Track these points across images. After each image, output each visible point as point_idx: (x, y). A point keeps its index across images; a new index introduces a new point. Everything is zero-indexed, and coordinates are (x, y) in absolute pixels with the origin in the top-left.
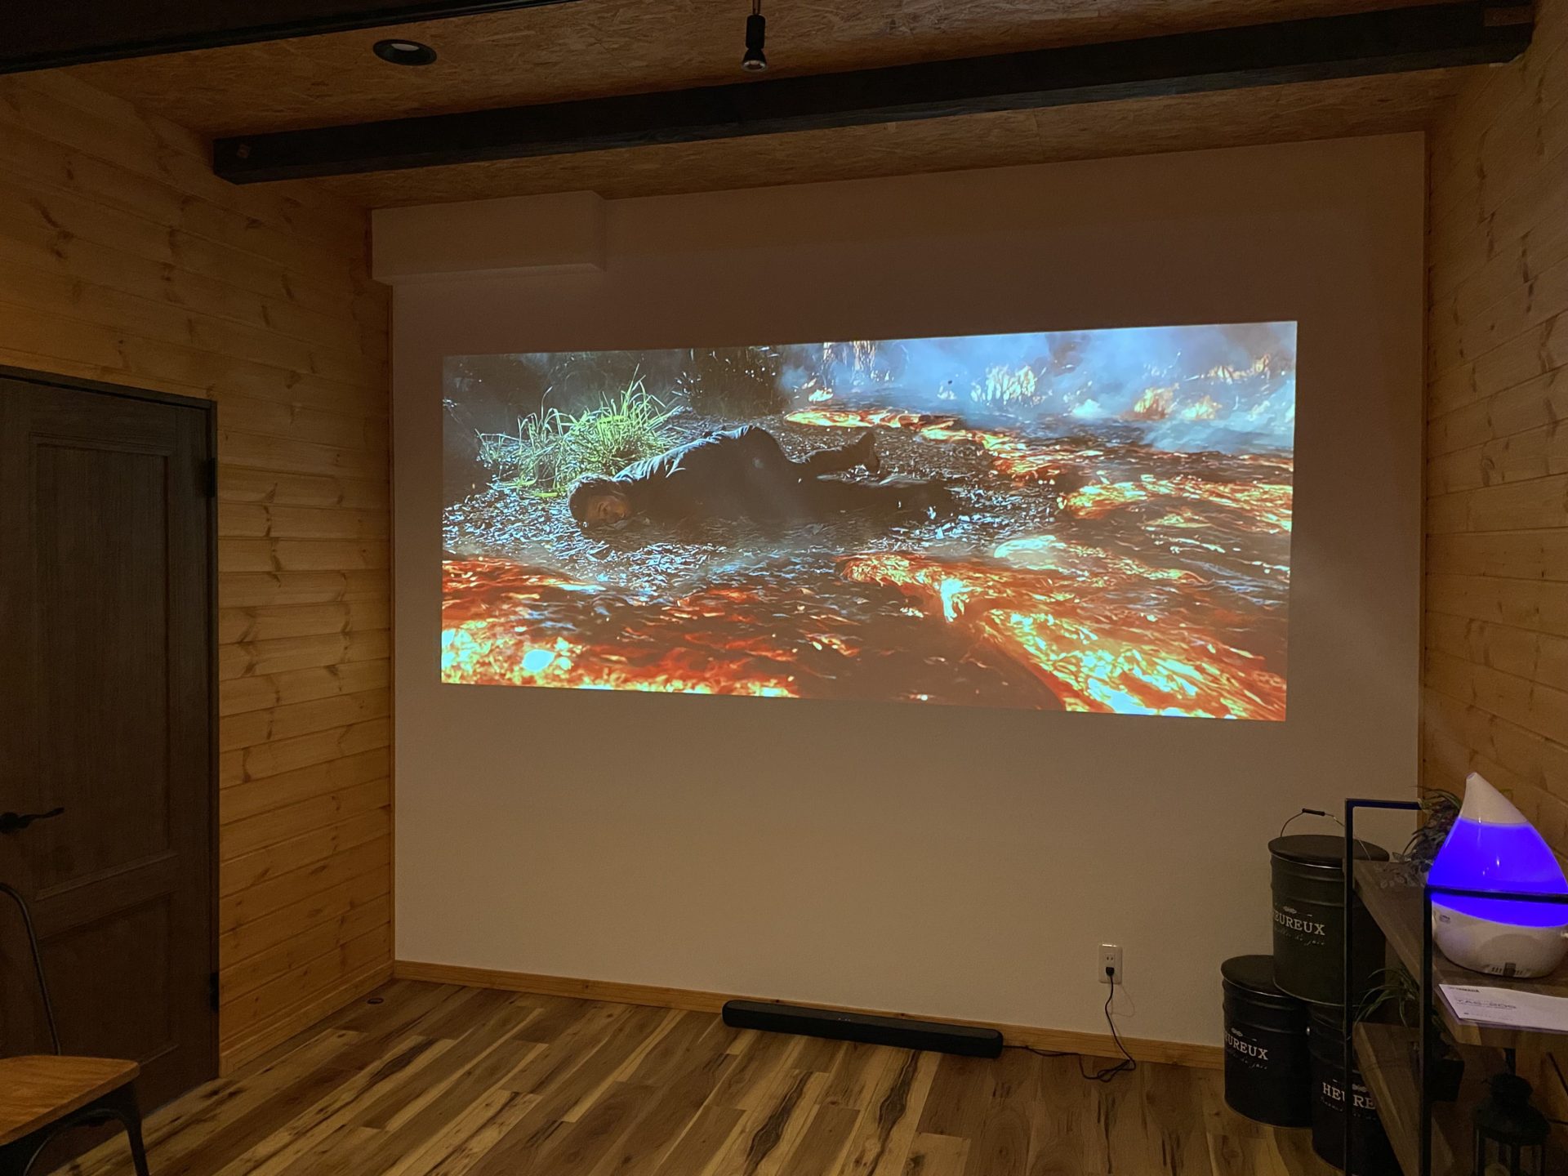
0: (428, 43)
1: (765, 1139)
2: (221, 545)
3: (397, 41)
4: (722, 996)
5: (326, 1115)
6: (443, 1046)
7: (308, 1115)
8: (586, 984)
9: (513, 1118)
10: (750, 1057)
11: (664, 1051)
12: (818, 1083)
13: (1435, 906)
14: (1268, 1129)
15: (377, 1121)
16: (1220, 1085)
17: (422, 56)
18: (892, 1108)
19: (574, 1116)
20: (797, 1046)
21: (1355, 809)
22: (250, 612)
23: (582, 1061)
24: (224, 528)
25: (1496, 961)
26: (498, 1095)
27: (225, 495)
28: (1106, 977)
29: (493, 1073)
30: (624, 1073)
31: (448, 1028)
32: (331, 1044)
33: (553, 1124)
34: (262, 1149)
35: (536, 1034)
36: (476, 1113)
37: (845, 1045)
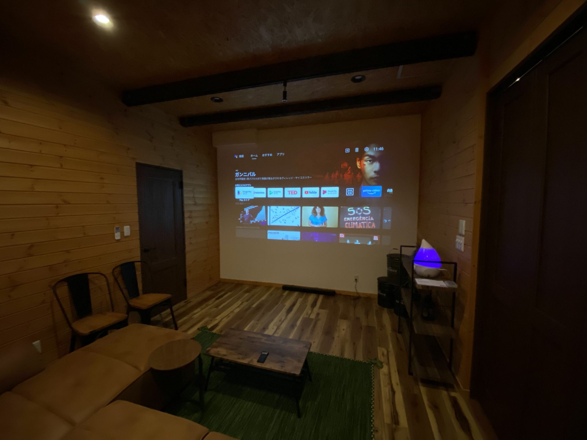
0: (221, 97)
1: (290, 310)
2: (185, 198)
3: (215, 97)
4: (282, 284)
5: (207, 306)
6: (229, 294)
7: (204, 306)
8: (256, 282)
9: (242, 307)
10: (288, 295)
11: (271, 294)
12: (300, 300)
13: (415, 264)
14: (386, 309)
15: (217, 306)
16: (377, 301)
17: (220, 100)
18: (314, 305)
19: (254, 306)
20: (296, 294)
21: (402, 248)
22: (191, 212)
23: (255, 296)
24: (185, 195)
25: (426, 274)
26: (239, 302)
27: (185, 189)
28: (355, 280)
29: (238, 298)
30: (263, 298)
31: (230, 291)
32: (209, 293)
33: (250, 307)
34: (196, 311)
35: (247, 291)
36: (235, 305)
37: (305, 294)
